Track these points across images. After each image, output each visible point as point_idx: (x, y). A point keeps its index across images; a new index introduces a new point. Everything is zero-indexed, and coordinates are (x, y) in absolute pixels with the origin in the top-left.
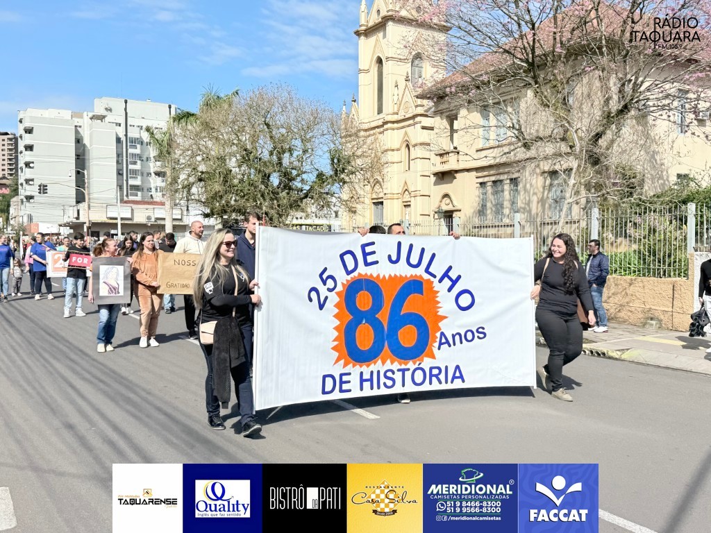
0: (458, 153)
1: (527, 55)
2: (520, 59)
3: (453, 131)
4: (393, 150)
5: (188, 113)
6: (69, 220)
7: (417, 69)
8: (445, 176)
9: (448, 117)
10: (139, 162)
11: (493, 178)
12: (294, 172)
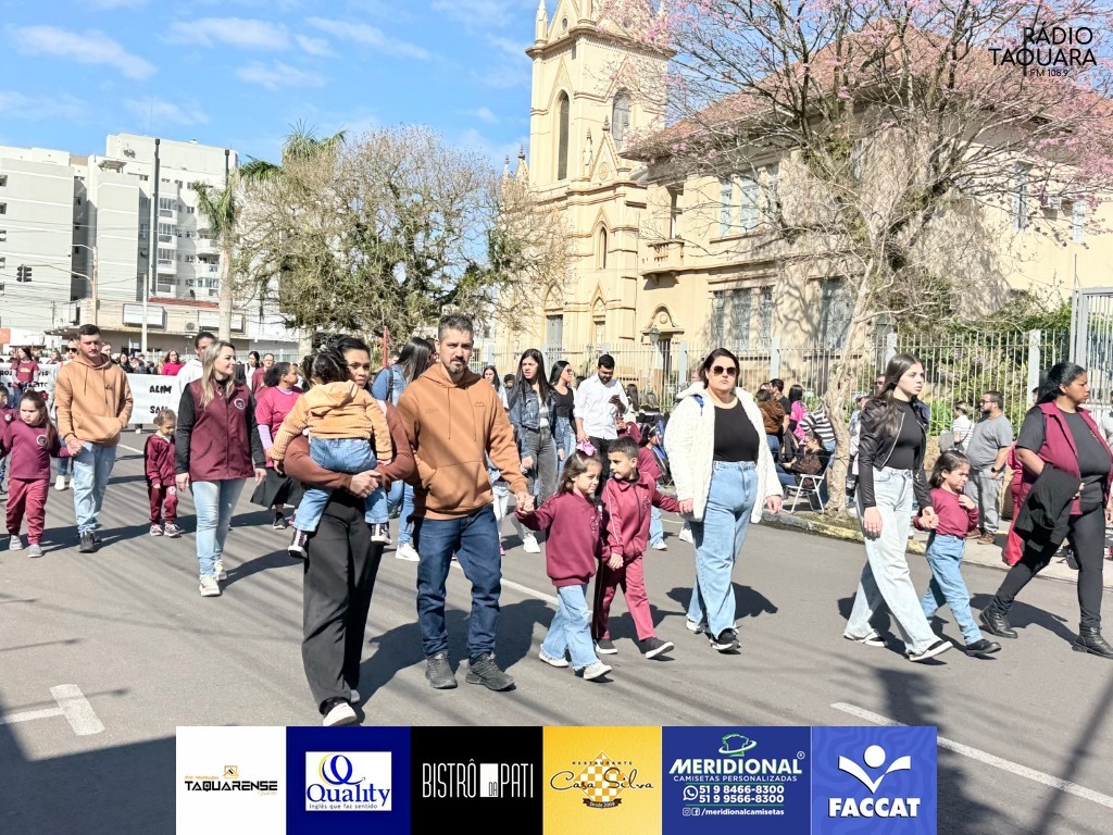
0: (683, 244)
1: (795, 99)
2: (784, 105)
3: (675, 212)
4: (581, 237)
5: (264, 164)
6: (62, 325)
7: (621, 113)
8: (660, 279)
9: (668, 188)
10: (174, 238)
11: (734, 286)
12: (431, 264)
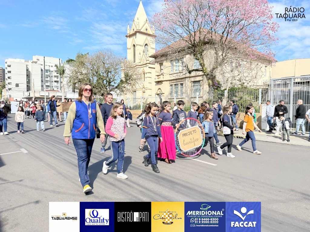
0: (163, 75)
1: (192, 42)
4: (139, 75)
5: (71, 60)
6: (26, 96)
7: (146, 48)
8: (159, 82)
9: (160, 63)
10: (49, 77)
11: (175, 83)
12: (112, 80)
